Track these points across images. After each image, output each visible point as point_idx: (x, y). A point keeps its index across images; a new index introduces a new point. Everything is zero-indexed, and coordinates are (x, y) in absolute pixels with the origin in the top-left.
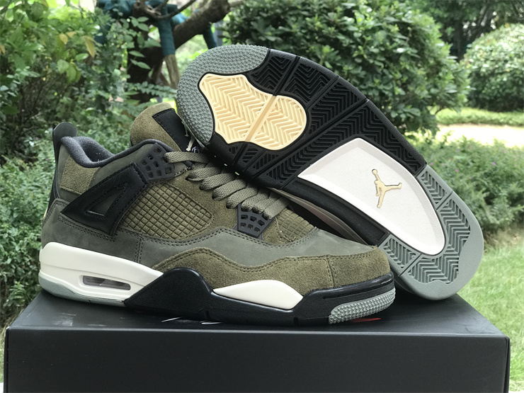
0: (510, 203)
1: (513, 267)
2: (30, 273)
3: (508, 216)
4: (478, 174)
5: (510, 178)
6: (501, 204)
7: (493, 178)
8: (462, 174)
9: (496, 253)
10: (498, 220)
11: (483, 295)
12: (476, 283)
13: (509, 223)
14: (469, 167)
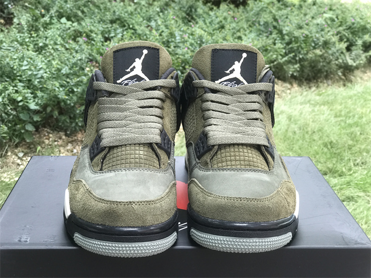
0: (364, 49)
1: (365, 101)
2: (11, 117)
3: (362, 60)
4: (341, 28)
5: (364, 30)
6: (357, 51)
7: (352, 31)
8: (329, 29)
9: (353, 88)
10: (355, 62)
11: (343, 124)
12: (338, 114)
13: (362, 65)
14: (335, 23)
